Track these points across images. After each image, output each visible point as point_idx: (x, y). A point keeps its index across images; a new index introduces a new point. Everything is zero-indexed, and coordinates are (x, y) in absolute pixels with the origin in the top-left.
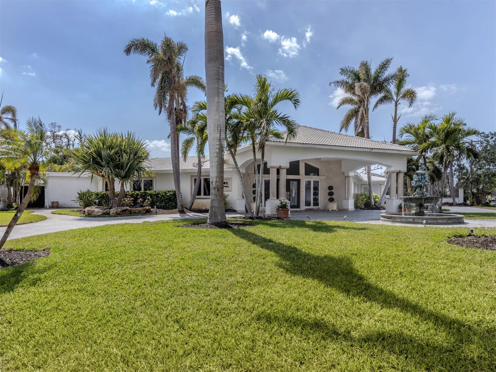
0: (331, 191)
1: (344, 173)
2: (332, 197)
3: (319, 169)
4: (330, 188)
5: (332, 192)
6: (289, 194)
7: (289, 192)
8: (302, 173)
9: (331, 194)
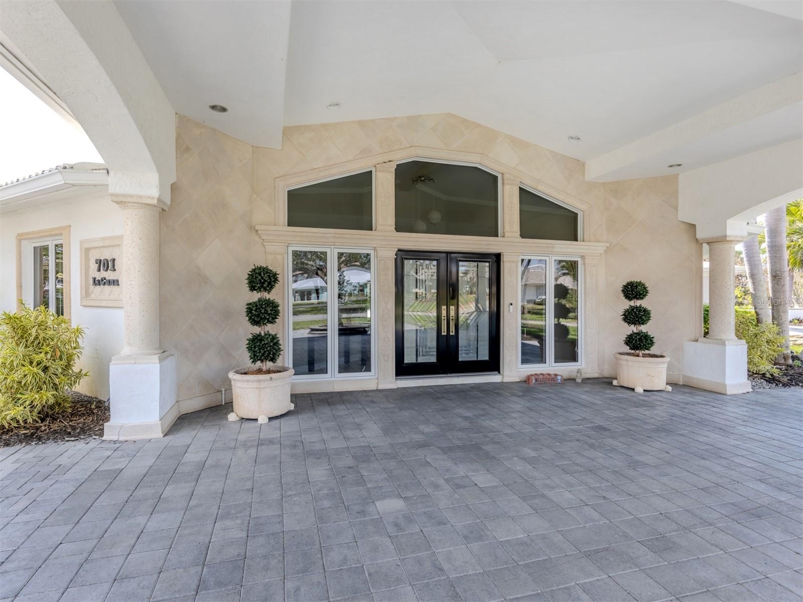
0: (638, 303)
1: (693, 227)
2: (643, 328)
3: (576, 215)
4: (634, 290)
5: (639, 309)
6: (452, 313)
7: (452, 308)
8: (507, 228)
9: (636, 316)
